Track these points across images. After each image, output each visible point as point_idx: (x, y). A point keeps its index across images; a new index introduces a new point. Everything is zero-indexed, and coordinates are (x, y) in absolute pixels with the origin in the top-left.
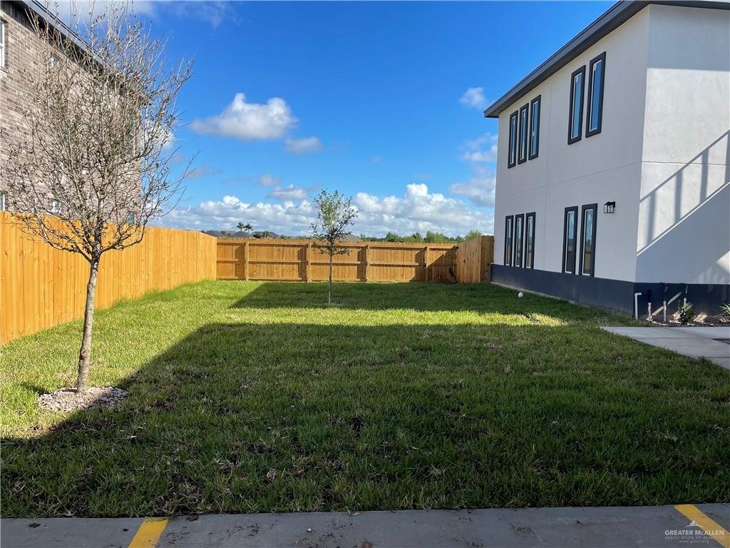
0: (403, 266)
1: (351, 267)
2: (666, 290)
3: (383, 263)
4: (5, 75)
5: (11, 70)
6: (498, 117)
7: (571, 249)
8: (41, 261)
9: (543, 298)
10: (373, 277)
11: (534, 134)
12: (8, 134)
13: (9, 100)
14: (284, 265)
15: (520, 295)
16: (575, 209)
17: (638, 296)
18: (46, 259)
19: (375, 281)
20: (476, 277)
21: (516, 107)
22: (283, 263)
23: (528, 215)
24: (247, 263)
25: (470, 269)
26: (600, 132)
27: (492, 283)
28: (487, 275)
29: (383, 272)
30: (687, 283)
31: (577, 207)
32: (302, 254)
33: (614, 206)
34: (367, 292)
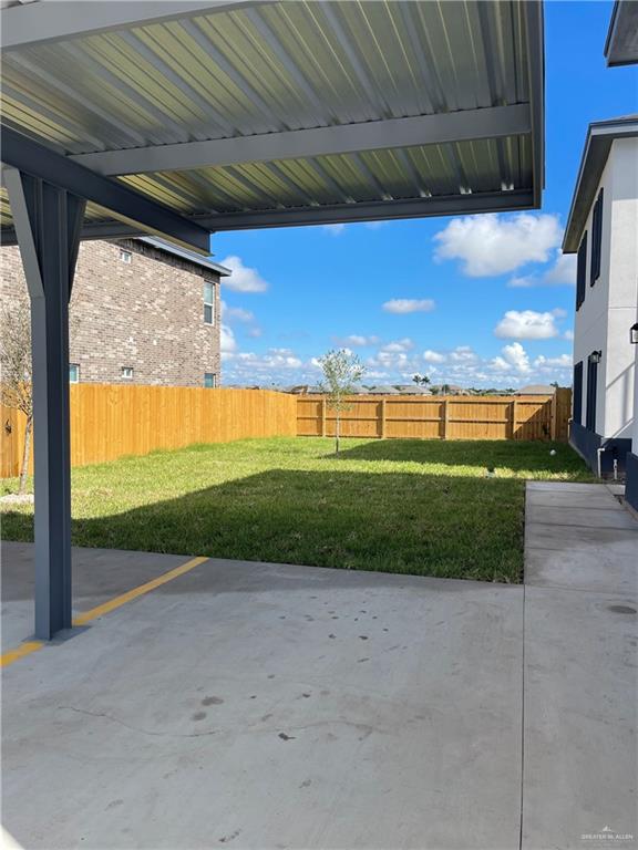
19: (453, 439)
24: (324, 420)
32: (379, 411)
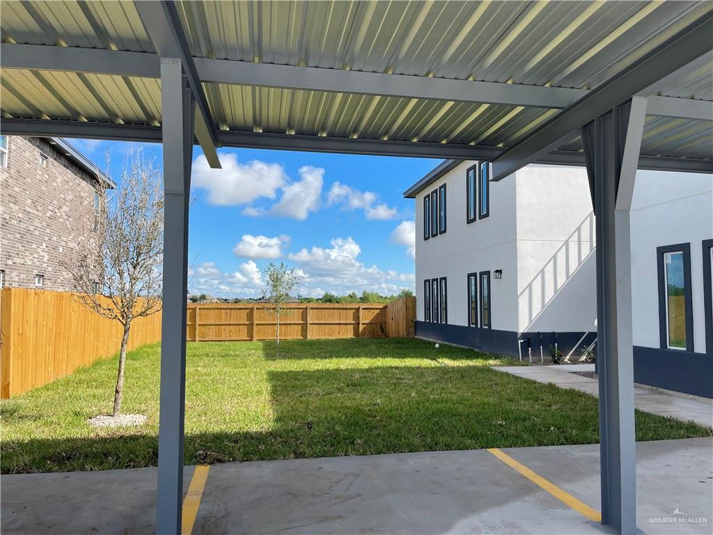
0: (340, 324)
1: (293, 326)
2: (541, 337)
3: (322, 322)
4: (8, 175)
5: (12, 171)
6: (414, 198)
7: (474, 305)
8: (48, 327)
9: (454, 348)
10: (313, 334)
11: (442, 214)
12: (7, 223)
13: (10, 195)
14: (231, 327)
15: (437, 346)
16: (475, 274)
17: (521, 343)
18: (51, 326)
20: (403, 333)
21: (429, 191)
22: (230, 325)
23: (441, 279)
25: (397, 325)
26: (488, 216)
27: (416, 337)
28: (411, 330)
29: (322, 331)
30: (556, 332)
31: (476, 274)
33: (501, 273)
34: (308, 348)
